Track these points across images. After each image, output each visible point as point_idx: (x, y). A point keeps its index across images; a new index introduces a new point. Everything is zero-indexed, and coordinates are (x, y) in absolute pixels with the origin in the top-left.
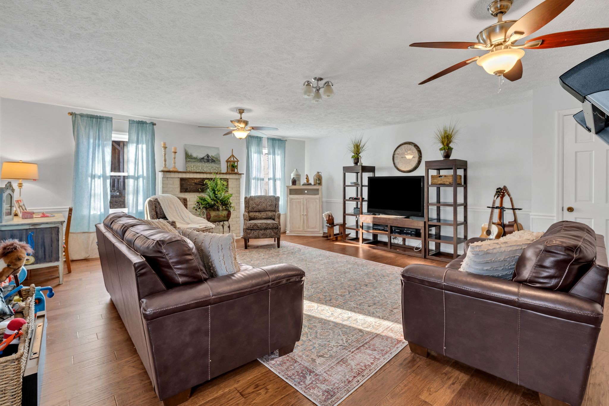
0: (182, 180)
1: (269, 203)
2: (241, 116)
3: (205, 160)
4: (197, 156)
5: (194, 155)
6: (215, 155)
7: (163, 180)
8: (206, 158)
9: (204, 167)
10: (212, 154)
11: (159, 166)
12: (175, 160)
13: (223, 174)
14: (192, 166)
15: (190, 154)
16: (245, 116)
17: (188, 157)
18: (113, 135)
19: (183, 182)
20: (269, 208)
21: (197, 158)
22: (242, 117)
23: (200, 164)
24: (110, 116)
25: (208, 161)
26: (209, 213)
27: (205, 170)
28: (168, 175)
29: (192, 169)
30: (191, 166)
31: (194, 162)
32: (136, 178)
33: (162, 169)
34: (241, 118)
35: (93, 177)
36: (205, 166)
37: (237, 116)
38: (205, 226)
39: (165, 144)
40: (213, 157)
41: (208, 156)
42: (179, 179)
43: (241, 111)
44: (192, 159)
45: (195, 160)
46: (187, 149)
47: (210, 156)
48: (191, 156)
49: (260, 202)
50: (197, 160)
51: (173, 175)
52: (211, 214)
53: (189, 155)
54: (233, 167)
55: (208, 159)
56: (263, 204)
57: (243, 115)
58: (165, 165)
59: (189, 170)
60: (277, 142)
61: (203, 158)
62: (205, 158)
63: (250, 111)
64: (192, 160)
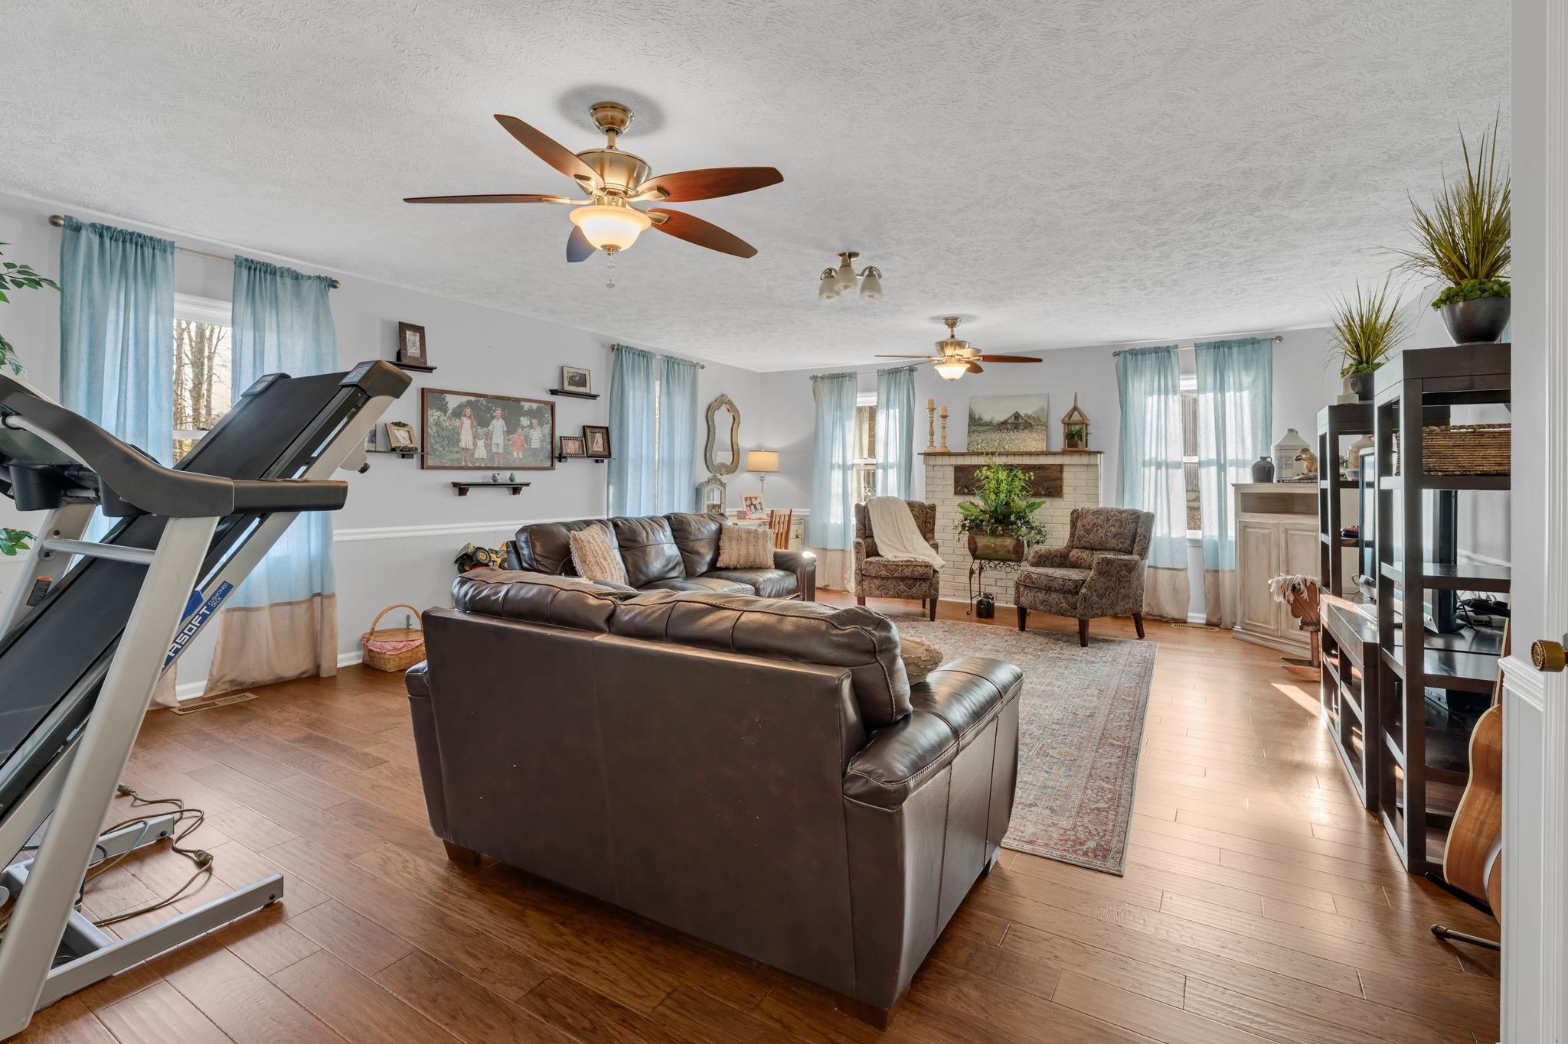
0: (958, 469)
1: (1112, 528)
2: (952, 331)
3: (1009, 426)
4: (993, 419)
5: (987, 418)
6: (1034, 413)
7: (926, 471)
8: (1012, 420)
9: (1006, 442)
10: (1027, 409)
11: (920, 445)
12: (944, 432)
13: (1054, 454)
14: (980, 441)
15: (977, 417)
16: (960, 331)
17: (975, 423)
18: (858, 399)
19: (960, 475)
20: (1113, 542)
21: (991, 423)
22: (955, 334)
23: (996, 436)
24: (853, 371)
25: (1016, 427)
26: (974, 540)
27: (1006, 447)
28: (932, 461)
29: (979, 446)
30: (977, 441)
31: (985, 431)
32: (885, 468)
33: (925, 449)
34: (953, 336)
35: (832, 467)
36: (1008, 437)
37: (944, 332)
38: (906, 559)
39: (931, 402)
40: (1029, 417)
41: (1017, 416)
42: (952, 469)
43: (952, 322)
44: (980, 425)
45: (987, 427)
46: (973, 408)
47: (1023, 416)
48: (980, 419)
49: (1094, 525)
50: (990, 427)
51: (939, 460)
52: (977, 540)
53: (975, 420)
54: (1076, 438)
55: (1017, 423)
56: (1101, 530)
57: (956, 330)
58: (932, 442)
59: (973, 448)
60: (1235, 350)
61: (1005, 423)
62: (1010, 421)
63: (970, 318)
64: (980, 428)
